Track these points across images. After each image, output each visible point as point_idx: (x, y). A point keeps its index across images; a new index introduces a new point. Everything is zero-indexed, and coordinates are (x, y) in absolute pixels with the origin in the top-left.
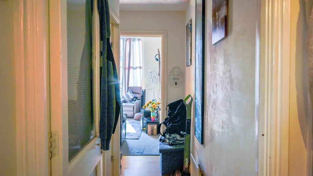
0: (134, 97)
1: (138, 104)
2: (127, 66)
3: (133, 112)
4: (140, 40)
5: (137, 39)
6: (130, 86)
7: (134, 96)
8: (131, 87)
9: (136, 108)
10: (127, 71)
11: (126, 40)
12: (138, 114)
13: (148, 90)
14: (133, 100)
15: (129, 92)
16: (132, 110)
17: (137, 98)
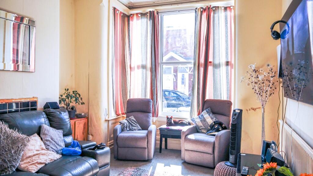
0: (214, 122)
1: (222, 140)
2: (202, 61)
3: (212, 156)
4: (228, 9)
5: (223, 8)
6: (207, 98)
7: (214, 120)
8: (210, 101)
9: (219, 148)
10: (202, 70)
11: (202, 12)
12: (223, 163)
13: (247, 110)
14: (212, 127)
15: (205, 111)
16: (210, 150)
17: (220, 124)
